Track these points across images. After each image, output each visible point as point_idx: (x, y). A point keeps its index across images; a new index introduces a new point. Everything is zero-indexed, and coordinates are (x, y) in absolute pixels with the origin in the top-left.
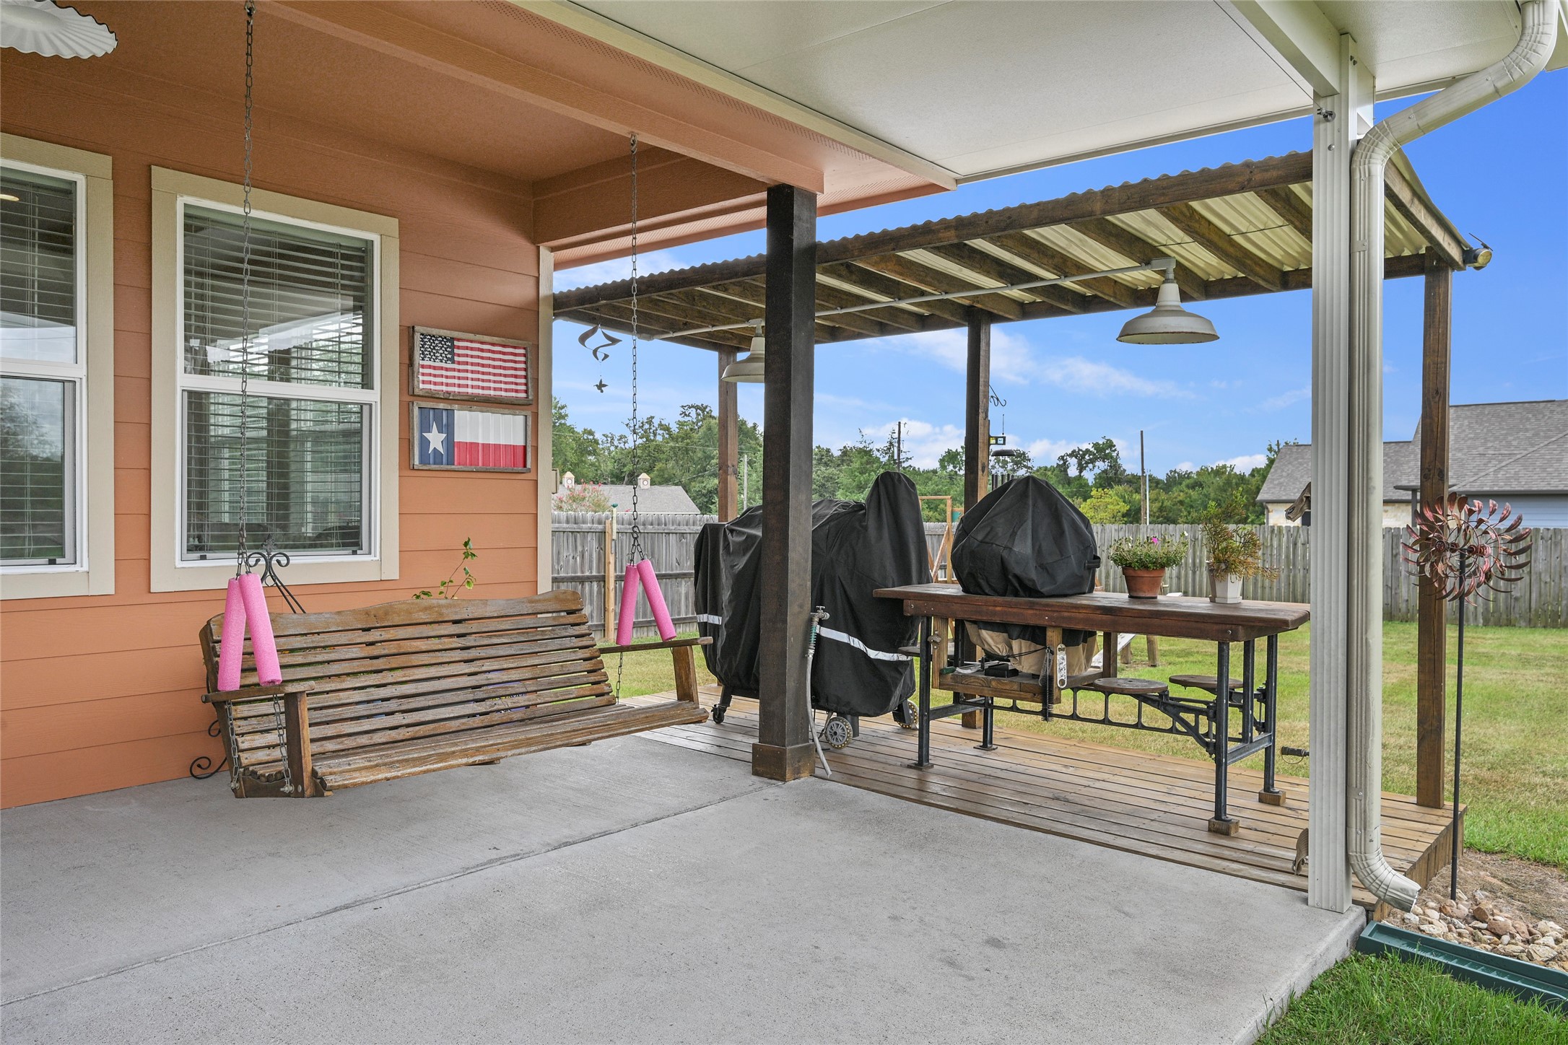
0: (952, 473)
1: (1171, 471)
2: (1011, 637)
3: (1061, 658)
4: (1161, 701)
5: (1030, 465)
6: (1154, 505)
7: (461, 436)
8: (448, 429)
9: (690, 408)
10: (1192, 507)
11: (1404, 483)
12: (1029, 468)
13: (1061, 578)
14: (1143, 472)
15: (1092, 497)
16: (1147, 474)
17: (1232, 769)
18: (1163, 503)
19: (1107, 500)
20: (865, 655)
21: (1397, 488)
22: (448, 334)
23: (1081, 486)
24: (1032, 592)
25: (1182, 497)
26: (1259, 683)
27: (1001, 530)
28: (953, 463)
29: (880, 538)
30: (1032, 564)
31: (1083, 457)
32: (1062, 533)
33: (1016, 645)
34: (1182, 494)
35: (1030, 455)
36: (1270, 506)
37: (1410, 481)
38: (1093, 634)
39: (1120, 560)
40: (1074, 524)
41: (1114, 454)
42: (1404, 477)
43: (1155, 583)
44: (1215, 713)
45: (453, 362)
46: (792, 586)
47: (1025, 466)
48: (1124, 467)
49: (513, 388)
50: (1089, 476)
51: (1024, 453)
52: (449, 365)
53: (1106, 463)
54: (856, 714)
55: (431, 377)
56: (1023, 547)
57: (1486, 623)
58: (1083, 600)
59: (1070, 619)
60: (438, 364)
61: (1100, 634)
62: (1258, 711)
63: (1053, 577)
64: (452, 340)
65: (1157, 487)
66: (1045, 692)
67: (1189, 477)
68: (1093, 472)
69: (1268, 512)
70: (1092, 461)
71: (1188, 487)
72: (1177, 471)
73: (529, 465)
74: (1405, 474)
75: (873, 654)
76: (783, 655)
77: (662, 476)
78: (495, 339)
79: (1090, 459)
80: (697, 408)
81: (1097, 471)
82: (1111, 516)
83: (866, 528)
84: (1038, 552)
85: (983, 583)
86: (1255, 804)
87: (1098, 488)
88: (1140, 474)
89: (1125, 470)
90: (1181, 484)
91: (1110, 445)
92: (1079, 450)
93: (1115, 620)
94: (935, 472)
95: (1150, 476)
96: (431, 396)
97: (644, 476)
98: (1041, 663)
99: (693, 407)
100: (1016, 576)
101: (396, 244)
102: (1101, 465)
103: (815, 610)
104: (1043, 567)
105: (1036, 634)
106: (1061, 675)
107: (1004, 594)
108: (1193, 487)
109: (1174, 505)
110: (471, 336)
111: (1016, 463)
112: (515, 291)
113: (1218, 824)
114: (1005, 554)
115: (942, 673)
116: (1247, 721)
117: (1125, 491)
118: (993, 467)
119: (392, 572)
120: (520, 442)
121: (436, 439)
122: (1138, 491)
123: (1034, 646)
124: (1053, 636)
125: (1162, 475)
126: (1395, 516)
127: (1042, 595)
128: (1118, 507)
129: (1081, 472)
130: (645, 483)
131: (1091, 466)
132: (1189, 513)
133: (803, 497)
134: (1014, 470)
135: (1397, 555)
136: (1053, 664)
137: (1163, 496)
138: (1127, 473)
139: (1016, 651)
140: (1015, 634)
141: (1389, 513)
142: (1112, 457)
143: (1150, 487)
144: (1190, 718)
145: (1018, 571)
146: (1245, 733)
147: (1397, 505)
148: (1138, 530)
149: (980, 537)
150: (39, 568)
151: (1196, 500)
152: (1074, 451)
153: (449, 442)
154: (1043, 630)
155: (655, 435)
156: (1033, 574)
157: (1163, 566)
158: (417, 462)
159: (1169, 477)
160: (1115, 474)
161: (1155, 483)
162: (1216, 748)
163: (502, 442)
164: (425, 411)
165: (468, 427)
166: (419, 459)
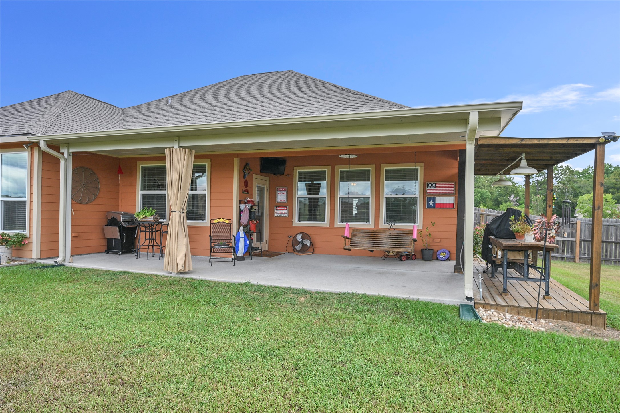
7: (437, 202)
8: (434, 200)
22: (434, 182)
45: (435, 187)
49: (450, 192)
52: (435, 188)
55: (431, 191)
60: (432, 189)
64: (435, 184)
73: (454, 207)
78: (445, 182)
96: (430, 195)
101: (423, 168)
110: (439, 182)
119: (421, 227)
120: (453, 203)
121: (431, 203)
150: (365, 224)
153: (434, 204)
158: (426, 207)
163: (448, 203)
164: (429, 198)
165: (439, 200)
166: (427, 207)
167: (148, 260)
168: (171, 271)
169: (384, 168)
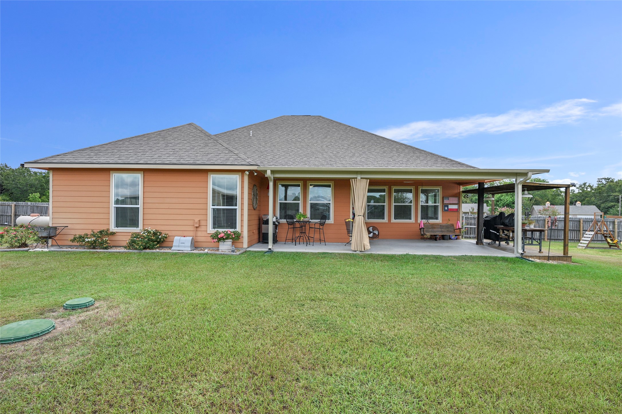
7: (449, 208)
8: (448, 207)
9: (602, 179)
22: (448, 197)
49: (457, 202)
52: (448, 200)
55: (446, 202)
60: (446, 200)
73: (458, 211)
77: (588, 202)
78: (454, 197)
80: (605, 179)
96: (446, 204)
97: (578, 202)
99: (603, 179)
101: (442, 189)
110: (450, 197)
112: (456, 191)
119: (441, 222)
120: (457, 208)
121: (446, 208)
130: (579, 205)
133: (481, 215)
150: (409, 220)
153: (448, 209)
154: (509, 230)
155: (587, 189)
164: (445, 205)
165: (450, 207)
166: (444, 211)
167: (295, 245)
168: (355, 250)
169: (420, 188)
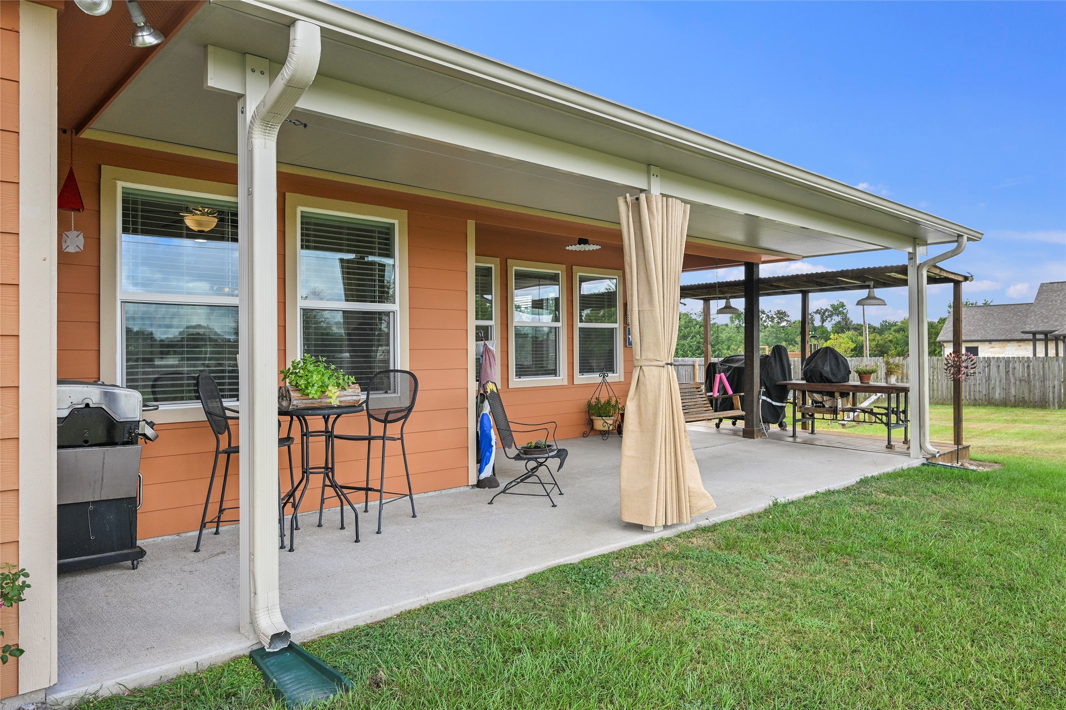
0: (738, 325)
1: (883, 321)
2: (823, 395)
3: (840, 401)
4: (871, 412)
5: (789, 319)
6: (872, 343)
10: (897, 344)
11: (1028, 329)
12: (789, 321)
13: (839, 377)
14: (864, 322)
15: (831, 339)
16: (867, 323)
17: (893, 431)
18: (878, 342)
19: (841, 341)
20: (772, 404)
21: (1023, 332)
23: (823, 332)
24: (830, 381)
25: (891, 337)
26: (902, 408)
27: (820, 363)
28: (739, 319)
29: (776, 366)
30: (830, 373)
31: (824, 313)
32: (838, 364)
33: (825, 398)
34: (891, 336)
35: (788, 313)
36: (945, 344)
37: (1031, 328)
38: (849, 394)
39: (857, 372)
40: (842, 361)
41: (845, 311)
42: (1028, 326)
43: (869, 379)
44: (887, 415)
46: (755, 381)
47: (785, 320)
48: (851, 319)
50: (829, 325)
51: (785, 312)
53: (840, 317)
54: (769, 423)
56: (827, 368)
57: (1060, 407)
58: (846, 384)
59: (842, 389)
61: (851, 393)
62: (902, 416)
63: (836, 377)
65: (874, 332)
66: (834, 411)
67: (895, 325)
68: (831, 323)
69: (944, 347)
70: (830, 316)
71: (895, 331)
72: (888, 321)
74: (1028, 324)
75: (774, 403)
76: (753, 401)
79: (829, 315)
81: (834, 322)
82: (844, 351)
83: (771, 363)
84: (831, 369)
85: (814, 379)
86: (902, 444)
87: (834, 333)
88: (862, 323)
89: (852, 321)
90: (890, 329)
91: (843, 306)
92: (821, 309)
93: (856, 389)
94: (727, 325)
95: (869, 324)
98: (833, 403)
100: (825, 377)
102: (837, 319)
103: (761, 388)
104: (833, 374)
105: (831, 394)
106: (840, 406)
107: (821, 383)
108: (898, 331)
109: (886, 343)
111: (780, 318)
113: (889, 446)
114: (821, 370)
115: (800, 407)
116: (898, 419)
117: (853, 335)
118: (765, 321)
119: (622, 379)
122: (861, 334)
123: (830, 398)
124: (837, 394)
125: (877, 325)
126: (1025, 349)
127: (833, 383)
128: (848, 345)
129: (823, 323)
131: (829, 319)
132: (896, 348)
133: (757, 354)
134: (778, 323)
135: (1008, 371)
136: (837, 402)
137: (878, 337)
138: (853, 323)
139: (825, 400)
140: (825, 394)
141: (1022, 347)
142: (843, 313)
143: (869, 332)
144: (880, 417)
145: (825, 375)
146: (897, 422)
147: (1027, 342)
148: (862, 361)
149: (813, 365)
150: (553, 378)
151: (901, 340)
152: (818, 310)
154: (834, 393)
156: (830, 376)
157: (871, 373)
158: (627, 345)
159: (882, 325)
160: (846, 324)
161: (873, 329)
162: (888, 424)
169: (578, 273)
